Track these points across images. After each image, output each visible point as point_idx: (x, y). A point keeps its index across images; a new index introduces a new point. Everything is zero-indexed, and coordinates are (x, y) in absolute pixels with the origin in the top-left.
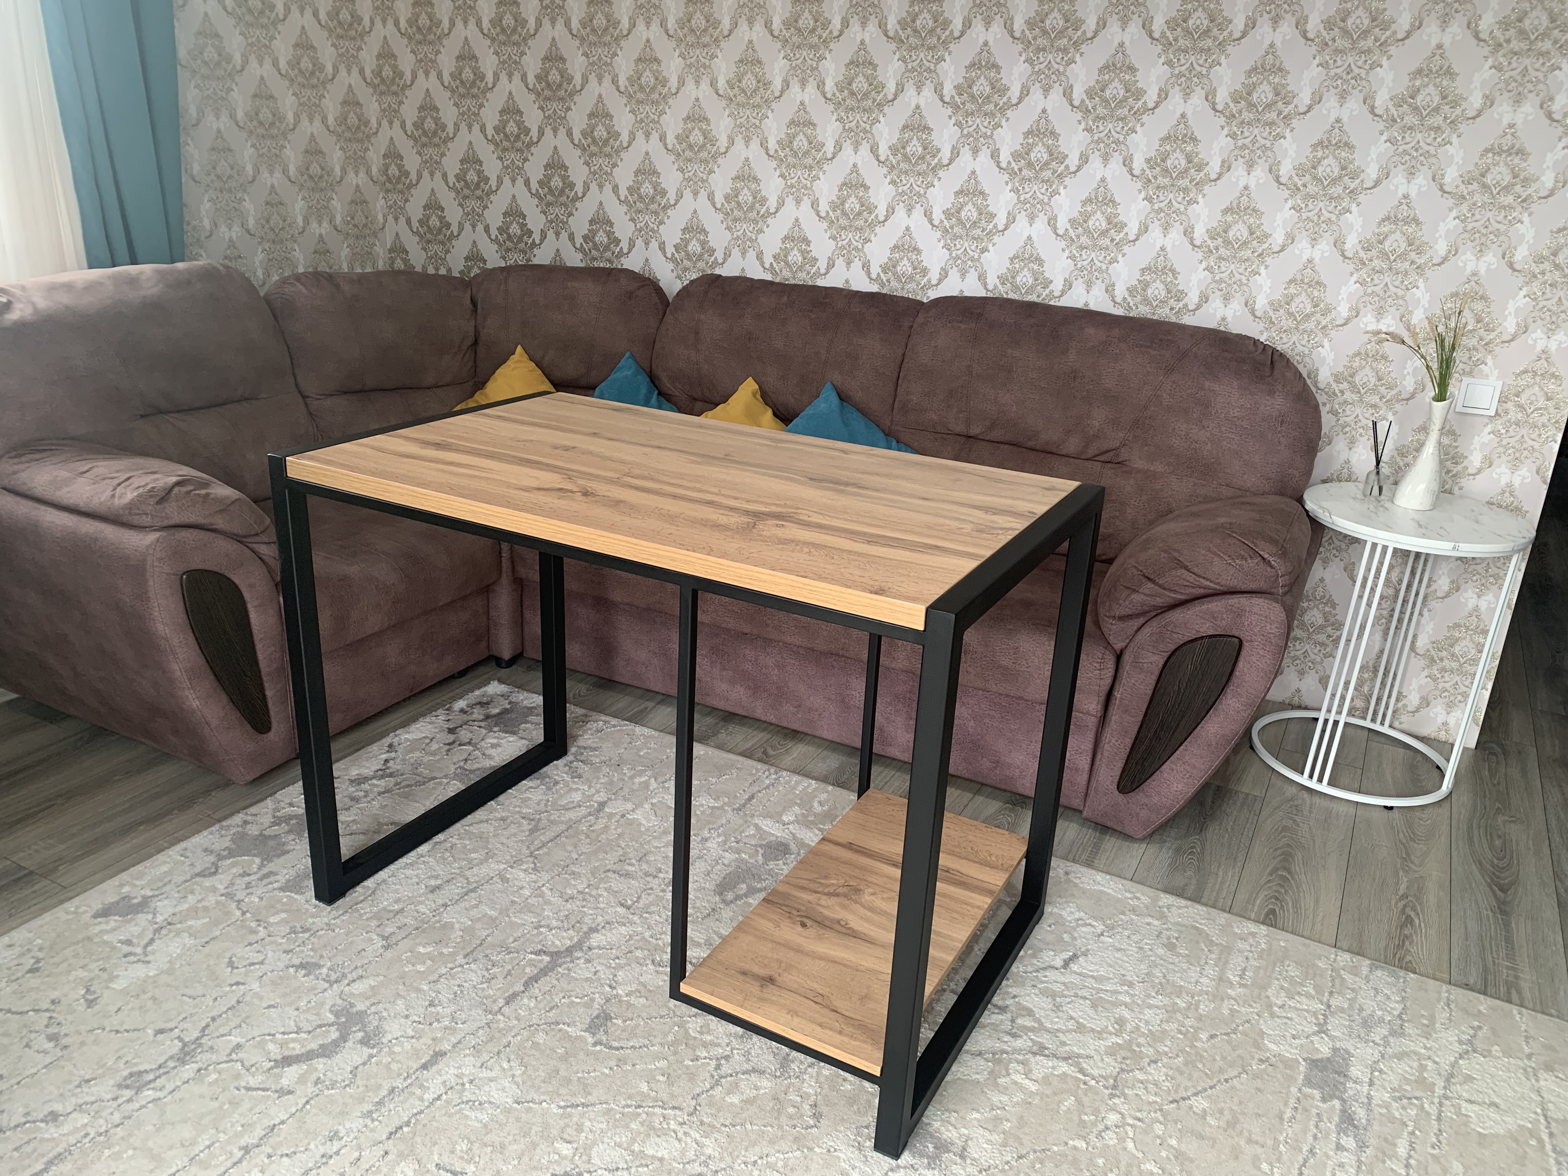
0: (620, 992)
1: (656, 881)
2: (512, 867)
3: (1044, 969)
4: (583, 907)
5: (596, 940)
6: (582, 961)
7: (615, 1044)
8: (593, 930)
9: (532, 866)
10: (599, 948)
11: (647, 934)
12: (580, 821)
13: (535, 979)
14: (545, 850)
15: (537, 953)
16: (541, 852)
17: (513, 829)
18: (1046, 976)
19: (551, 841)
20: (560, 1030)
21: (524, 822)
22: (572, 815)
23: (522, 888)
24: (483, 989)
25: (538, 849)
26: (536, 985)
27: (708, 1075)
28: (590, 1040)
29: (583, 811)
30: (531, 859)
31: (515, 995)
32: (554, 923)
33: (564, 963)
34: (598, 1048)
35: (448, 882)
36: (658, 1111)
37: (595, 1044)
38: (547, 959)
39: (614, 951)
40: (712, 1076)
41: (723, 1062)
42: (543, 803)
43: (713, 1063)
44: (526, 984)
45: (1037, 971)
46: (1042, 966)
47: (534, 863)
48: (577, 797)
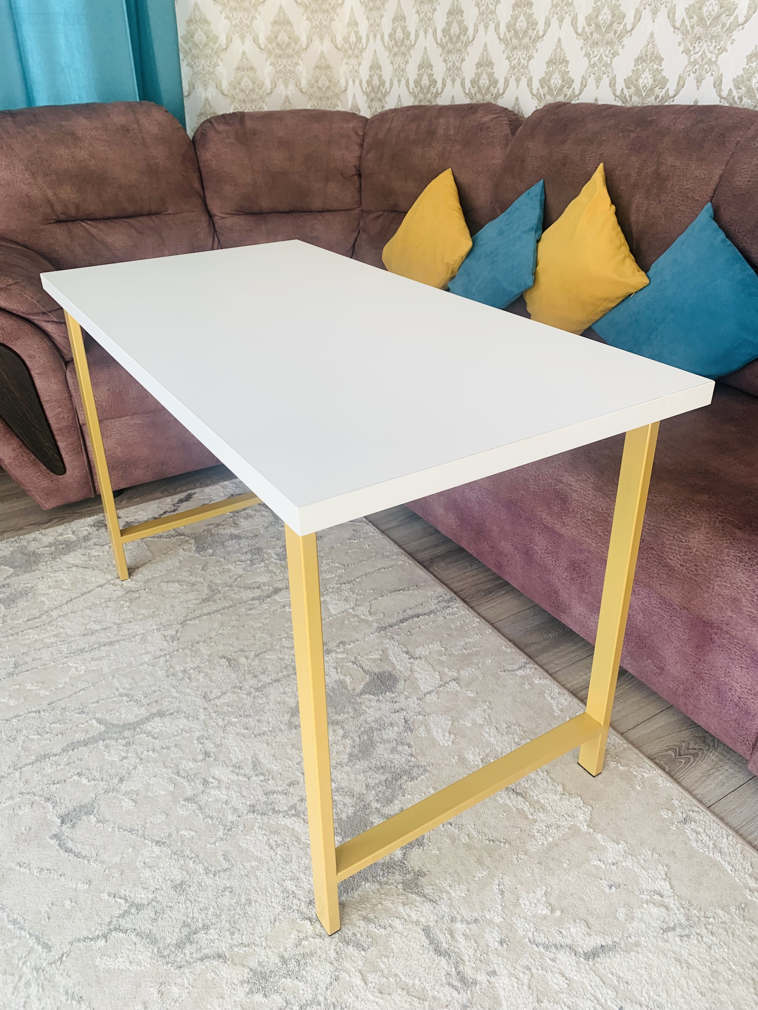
0: (123, 788)
1: (253, 682)
2: (159, 630)
3: (559, 947)
4: (174, 687)
5: (156, 725)
6: (124, 742)
7: (70, 844)
8: (161, 714)
9: (174, 633)
10: (149, 734)
11: (197, 734)
12: (245, 602)
13: (74, 746)
14: (197, 622)
15: (99, 721)
16: (191, 622)
17: (191, 596)
18: (553, 960)
19: (209, 614)
20: (44, 808)
21: (206, 591)
22: (247, 595)
23: (148, 653)
24: (32, 740)
25: (190, 620)
26: (71, 752)
27: (108, 920)
28: (55, 830)
29: (258, 593)
30: (179, 626)
31: (46, 756)
32: (139, 695)
33: (111, 738)
34: (53, 842)
35: (104, 629)
36: (32, 942)
37: (55, 836)
38: (103, 728)
39: (157, 741)
40: (110, 923)
41: (133, 910)
42: (236, 577)
43: (125, 907)
44: (64, 750)
45: (547, 947)
46: (559, 939)
47: (177, 631)
48: (264, 579)
